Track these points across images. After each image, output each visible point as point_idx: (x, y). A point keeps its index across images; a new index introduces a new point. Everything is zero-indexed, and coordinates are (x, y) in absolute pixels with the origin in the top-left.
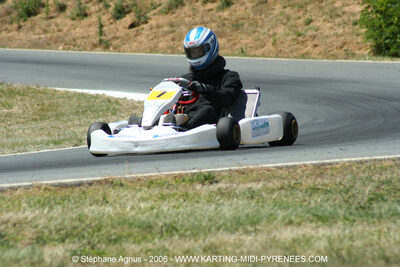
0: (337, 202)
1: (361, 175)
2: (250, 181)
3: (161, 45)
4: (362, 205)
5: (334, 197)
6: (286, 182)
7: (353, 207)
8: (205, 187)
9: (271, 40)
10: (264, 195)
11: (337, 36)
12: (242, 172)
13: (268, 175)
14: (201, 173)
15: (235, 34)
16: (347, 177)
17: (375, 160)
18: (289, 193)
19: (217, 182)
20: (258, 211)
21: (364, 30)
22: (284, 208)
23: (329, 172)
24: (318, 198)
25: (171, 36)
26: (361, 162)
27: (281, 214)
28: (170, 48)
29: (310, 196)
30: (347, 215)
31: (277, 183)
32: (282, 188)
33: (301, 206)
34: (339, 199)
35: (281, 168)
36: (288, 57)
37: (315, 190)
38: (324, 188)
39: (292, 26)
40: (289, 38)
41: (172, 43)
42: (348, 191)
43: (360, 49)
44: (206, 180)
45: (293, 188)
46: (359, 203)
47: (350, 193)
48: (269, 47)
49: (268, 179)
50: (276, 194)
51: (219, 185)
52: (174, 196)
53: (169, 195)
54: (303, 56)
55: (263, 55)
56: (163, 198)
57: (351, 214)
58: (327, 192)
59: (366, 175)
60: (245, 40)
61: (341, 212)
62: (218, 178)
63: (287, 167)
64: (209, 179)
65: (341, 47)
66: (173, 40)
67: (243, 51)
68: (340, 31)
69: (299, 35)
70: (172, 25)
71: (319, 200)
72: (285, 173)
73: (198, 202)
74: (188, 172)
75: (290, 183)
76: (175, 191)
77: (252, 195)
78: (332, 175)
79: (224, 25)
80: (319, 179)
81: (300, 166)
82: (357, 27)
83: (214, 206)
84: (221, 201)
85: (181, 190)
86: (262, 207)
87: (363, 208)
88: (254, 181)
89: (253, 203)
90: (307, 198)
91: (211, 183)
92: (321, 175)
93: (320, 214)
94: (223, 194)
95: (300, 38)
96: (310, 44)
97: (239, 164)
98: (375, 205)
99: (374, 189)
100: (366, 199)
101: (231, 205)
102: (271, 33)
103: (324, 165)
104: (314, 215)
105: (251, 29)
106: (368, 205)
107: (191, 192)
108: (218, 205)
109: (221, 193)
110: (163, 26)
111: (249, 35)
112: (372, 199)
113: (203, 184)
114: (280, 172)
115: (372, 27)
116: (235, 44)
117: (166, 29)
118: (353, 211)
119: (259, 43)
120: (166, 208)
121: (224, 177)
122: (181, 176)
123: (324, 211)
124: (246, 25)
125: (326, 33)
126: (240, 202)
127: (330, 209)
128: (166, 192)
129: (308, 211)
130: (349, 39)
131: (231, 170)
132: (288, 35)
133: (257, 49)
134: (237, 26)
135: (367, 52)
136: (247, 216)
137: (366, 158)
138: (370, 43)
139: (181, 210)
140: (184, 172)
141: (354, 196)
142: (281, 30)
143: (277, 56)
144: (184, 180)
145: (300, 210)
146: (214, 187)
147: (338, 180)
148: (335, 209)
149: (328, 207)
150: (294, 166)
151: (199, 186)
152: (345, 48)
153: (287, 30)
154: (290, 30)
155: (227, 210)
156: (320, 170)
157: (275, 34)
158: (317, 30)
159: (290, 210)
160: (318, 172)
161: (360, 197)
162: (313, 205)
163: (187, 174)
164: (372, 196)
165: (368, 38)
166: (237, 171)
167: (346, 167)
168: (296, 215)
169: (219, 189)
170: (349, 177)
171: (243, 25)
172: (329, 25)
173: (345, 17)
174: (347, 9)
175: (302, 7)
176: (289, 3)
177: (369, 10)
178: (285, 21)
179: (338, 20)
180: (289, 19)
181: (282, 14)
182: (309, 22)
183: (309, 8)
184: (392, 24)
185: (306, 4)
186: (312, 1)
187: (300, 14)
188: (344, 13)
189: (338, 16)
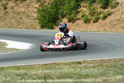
9: (10, 23)
11: (30, 22)
21: (38, 21)
36: (16, 28)
39: (16, 19)
40: (15, 23)
43: (37, 26)
54: (20, 28)
65: (31, 26)
68: (31, 21)
69: (18, 22)
82: (36, 20)
95: (19, 23)
96: (22, 25)
102: (10, 21)
105: (4, 20)
111: (3, 22)
119: (6, 24)
125: (26, 22)
130: (33, 23)
132: (15, 22)
133: (6, 26)
135: (39, 28)
142: (13, 21)
143: (12, 28)
153: (15, 21)
158: (23, 21)
171: (1, 19)
172: (27, 19)
173: (31, 17)
174: (32, 15)
175: (18, 14)
176: (14, 12)
177: (39, 15)
178: (13, 18)
179: (29, 18)
180: (15, 17)
181: (12, 16)
182: (21, 18)
183: (20, 14)
184: (46, 19)
185: (20, 13)
186: (21, 12)
187: (18, 16)
188: (31, 16)
189: (30, 17)
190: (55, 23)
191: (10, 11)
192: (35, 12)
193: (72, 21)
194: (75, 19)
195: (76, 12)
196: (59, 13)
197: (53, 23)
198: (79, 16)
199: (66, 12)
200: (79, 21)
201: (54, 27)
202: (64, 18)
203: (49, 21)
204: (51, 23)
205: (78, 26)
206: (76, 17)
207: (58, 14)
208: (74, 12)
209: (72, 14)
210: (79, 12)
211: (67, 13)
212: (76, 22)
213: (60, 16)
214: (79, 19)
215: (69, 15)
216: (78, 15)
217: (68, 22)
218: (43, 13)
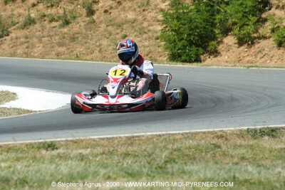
0: (142, 163)
1: (160, 144)
2: (81, 148)
3: (19, 51)
4: (160, 165)
5: (140, 160)
6: (107, 149)
7: (154, 167)
8: (49, 152)
9: (98, 49)
10: (91, 158)
11: (144, 47)
12: (75, 142)
13: (94, 144)
14: (46, 142)
15: (72, 44)
16: (149, 146)
17: (169, 134)
18: (108, 157)
19: (57, 149)
20: (86, 169)
21: (163, 43)
22: (105, 167)
23: (137, 142)
24: (129, 161)
25: (26, 44)
26: (160, 136)
27: (102, 172)
28: (25, 53)
29: (124, 158)
30: (149, 172)
31: (100, 150)
32: (104, 153)
33: (117, 166)
34: (144, 161)
35: (103, 139)
36: (110, 61)
37: (127, 155)
38: (134, 153)
39: (113, 39)
40: (110, 48)
41: (26, 50)
42: (150, 155)
43: (161, 56)
44: (49, 147)
45: (111, 153)
46: (158, 164)
47: (151, 157)
48: (96, 54)
49: (94, 147)
50: (99, 157)
51: (58, 151)
52: (26, 158)
53: (22, 158)
55: (92, 60)
56: (18, 159)
57: (152, 171)
58: (135, 156)
59: (163, 144)
60: (79, 49)
61: (145, 170)
62: (58, 146)
63: (107, 138)
64: (51, 146)
65: (147, 55)
66: (27, 48)
67: (77, 57)
68: (146, 44)
70: (26, 38)
71: (130, 162)
72: (106, 143)
73: (43, 163)
74: (36, 141)
75: (109, 150)
76: (26, 155)
77: (82, 158)
78: (139, 144)
79: (64, 38)
80: (130, 147)
81: (117, 138)
82: (159, 41)
83: (54, 166)
84: (60, 162)
85: (31, 154)
86: (89, 166)
87: (161, 168)
88: (84, 148)
89: (83, 164)
90: (121, 160)
91: (53, 149)
92: (131, 144)
93: (130, 172)
94: (61, 157)
97: (73, 136)
98: (169, 166)
99: (168, 155)
100: (163, 161)
101: (67, 165)
102: (98, 44)
103: (133, 137)
104: (126, 173)
105: (84, 40)
106: (163, 165)
107: (38, 155)
108: (58, 165)
109: (59, 156)
110: (20, 38)
111: (82, 45)
112: (167, 162)
113: (47, 150)
114: (102, 142)
115: (169, 41)
116: (72, 51)
117: (23, 40)
118: (154, 170)
119: (89, 50)
120: (19, 167)
121: (62, 145)
122: (31, 144)
123: (133, 170)
124: (80, 38)
126: (73, 163)
127: (137, 168)
128: (20, 155)
129: (122, 170)
130: (153, 49)
131: (67, 140)
132: (110, 45)
133: (87, 55)
134: (73, 39)
135: (165, 59)
136: (78, 173)
137: (164, 133)
138: (167, 52)
139: (31, 168)
140: (33, 141)
141: (154, 159)
142: (105, 42)
143: (102, 61)
144: (33, 147)
145: (116, 169)
146: (55, 152)
147: (144, 147)
148: (141, 168)
149: (136, 167)
150: (113, 138)
151: (44, 152)
152: (150, 56)
153: (109, 43)
154: (111, 42)
155: (64, 168)
156: (131, 141)
157: (100, 45)
159: (110, 168)
160: (129, 142)
161: (158, 160)
162: (125, 165)
163: (35, 143)
164: (167, 159)
165: (166, 48)
166: (71, 141)
167: (149, 139)
168: (114, 173)
169: (59, 154)
170: (151, 146)
171: (78, 38)
172: (139, 39)
173: (150, 34)
174: (151, 28)
175: (120, 26)
176: (111, 23)
177: (167, 29)
178: (107, 36)
179: (145, 36)
180: (110, 34)
181: (105, 31)
182: (125, 37)
183: (125, 27)
184: (183, 39)
185: (123, 24)
186: (127, 22)
187: (119, 31)
188: (149, 31)
189: (145, 33)
190: (205, 48)
191: (102, 18)
192: (158, 21)
193: (246, 42)
194: (255, 38)
195: (258, 21)
196: (216, 24)
197: (200, 49)
198: (266, 29)
199: (234, 20)
200: (263, 43)
201: (202, 57)
202: (227, 35)
203: (191, 43)
204: (194, 48)
205: (260, 55)
206: (257, 32)
207: (213, 25)
208: (254, 19)
209: (248, 25)
210: (266, 20)
211: (235, 24)
212: (257, 46)
213: (217, 31)
214: (264, 38)
215: (240, 28)
216: (262, 28)
217: (237, 45)
218: (175, 22)
